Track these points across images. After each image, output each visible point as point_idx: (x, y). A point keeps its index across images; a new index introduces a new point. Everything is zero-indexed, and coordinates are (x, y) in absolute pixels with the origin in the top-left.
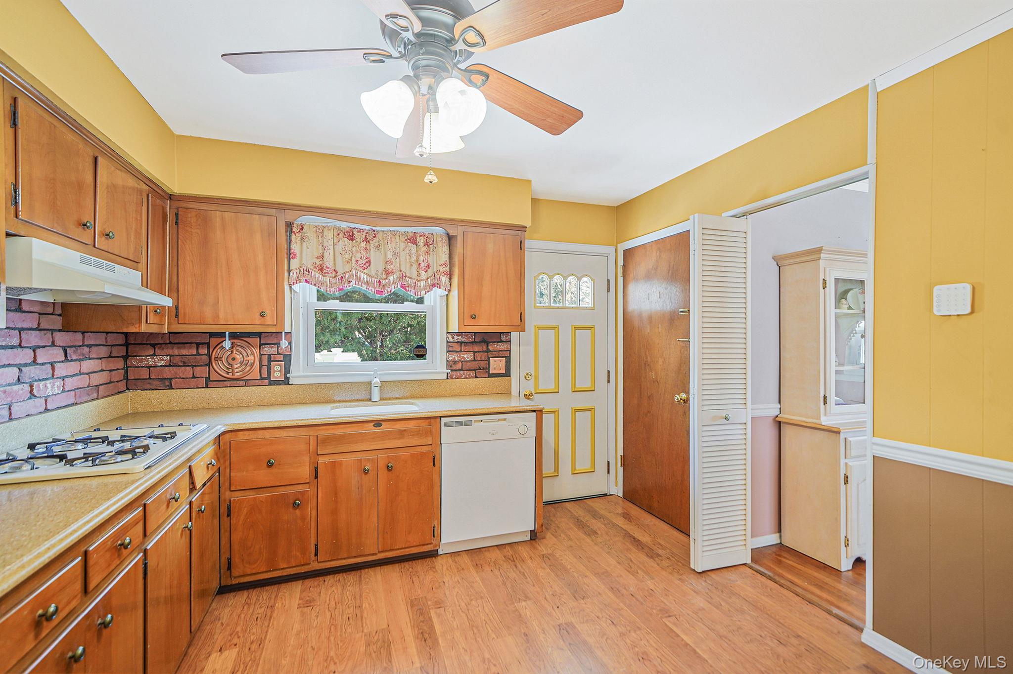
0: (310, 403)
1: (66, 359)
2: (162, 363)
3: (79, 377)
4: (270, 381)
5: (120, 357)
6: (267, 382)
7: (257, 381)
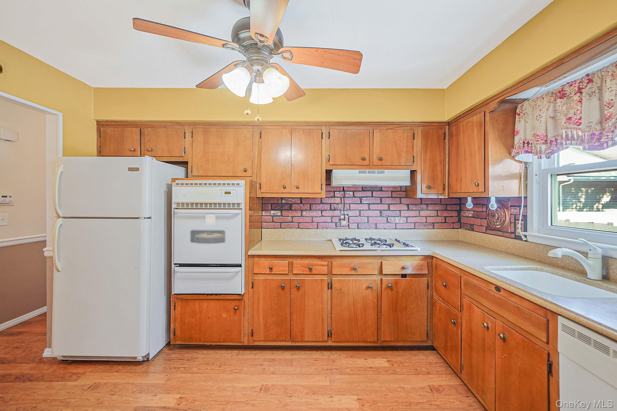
0: (538, 261)
1: (408, 209)
2: (470, 215)
3: (419, 218)
4: (515, 235)
5: (455, 210)
6: (513, 235)
7: (508, 234)
